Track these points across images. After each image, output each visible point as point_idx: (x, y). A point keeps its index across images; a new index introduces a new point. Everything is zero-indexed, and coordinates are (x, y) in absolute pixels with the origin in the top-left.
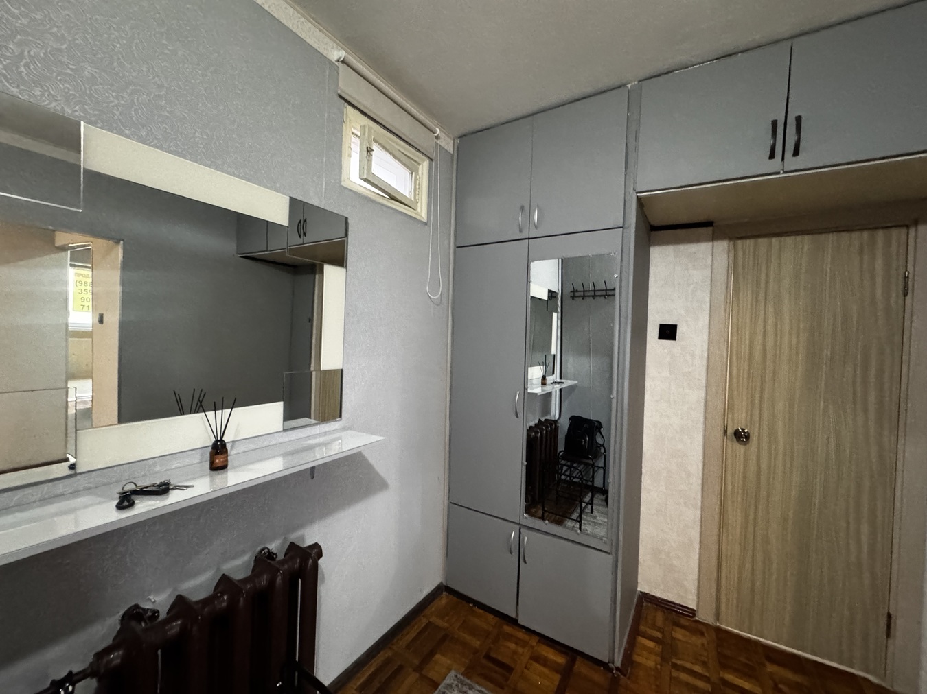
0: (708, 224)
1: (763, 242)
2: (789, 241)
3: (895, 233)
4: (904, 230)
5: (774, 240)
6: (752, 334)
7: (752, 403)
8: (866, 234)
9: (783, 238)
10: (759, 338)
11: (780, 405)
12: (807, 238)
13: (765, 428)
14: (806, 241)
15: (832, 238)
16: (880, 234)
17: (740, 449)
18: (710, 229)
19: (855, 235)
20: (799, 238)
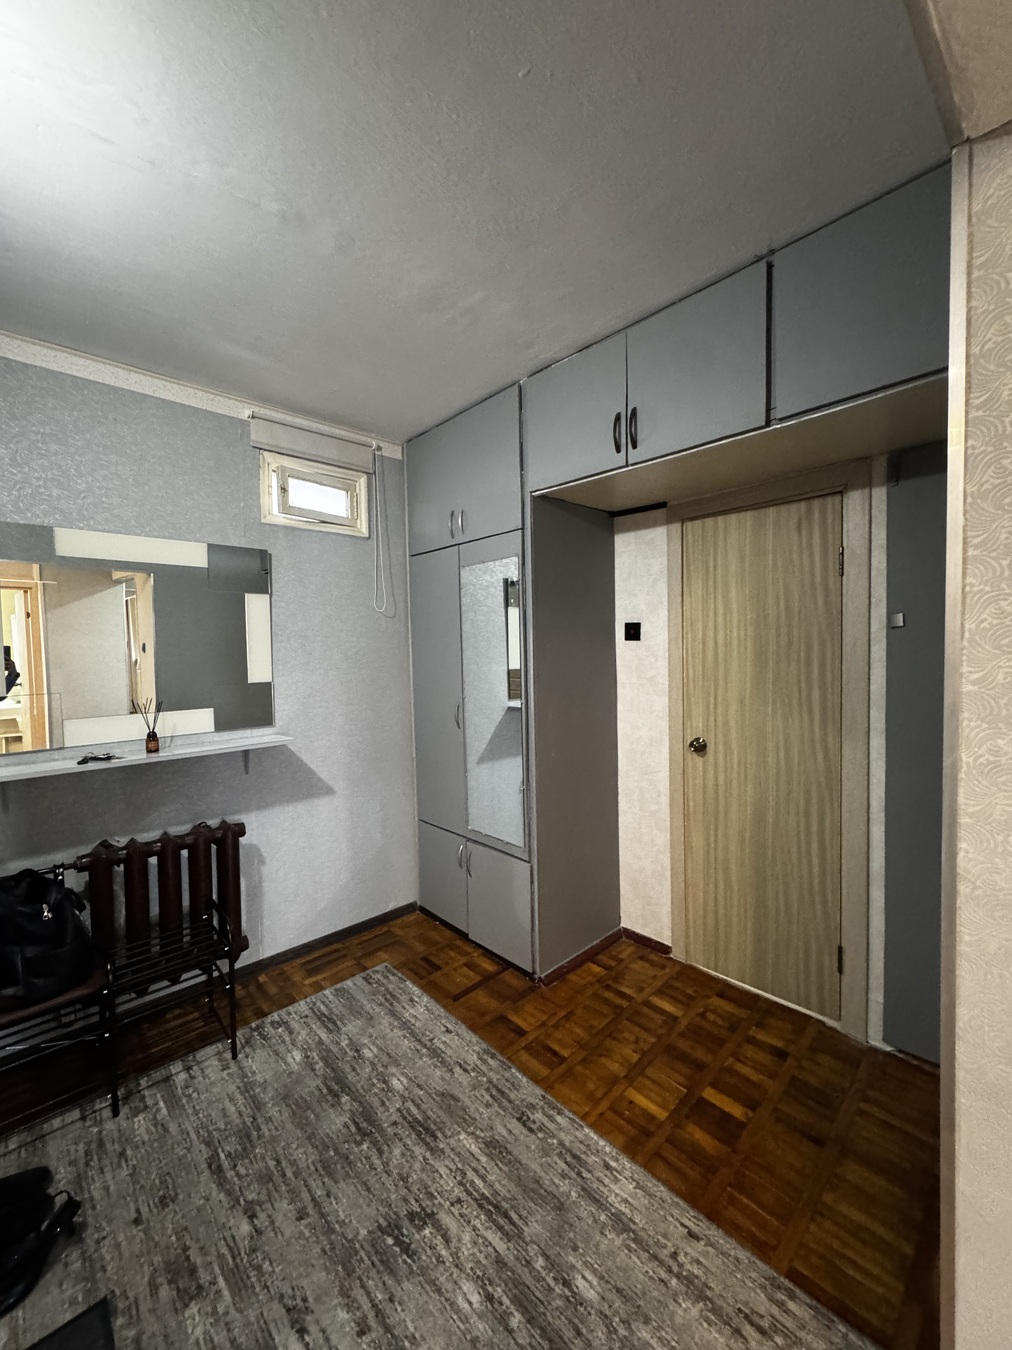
0: (662, 505)
1: (709, 521)
2: (733, 518)
3: (829, 500)
4: (837, 498)
5: (720, 519)
6: (705, 628)
7: (708, 707)
8: (803, 505)
9: (728, 516)
10: (711, 634)
11: (733, 708)
12: (748, 516)
13: (720, 736)
14: (748, 517)
15: (771, 512)
16: (816, 503)
17: (698, 760)
18: (664, 510)
19: (794, 507)
20: (742, 514)
